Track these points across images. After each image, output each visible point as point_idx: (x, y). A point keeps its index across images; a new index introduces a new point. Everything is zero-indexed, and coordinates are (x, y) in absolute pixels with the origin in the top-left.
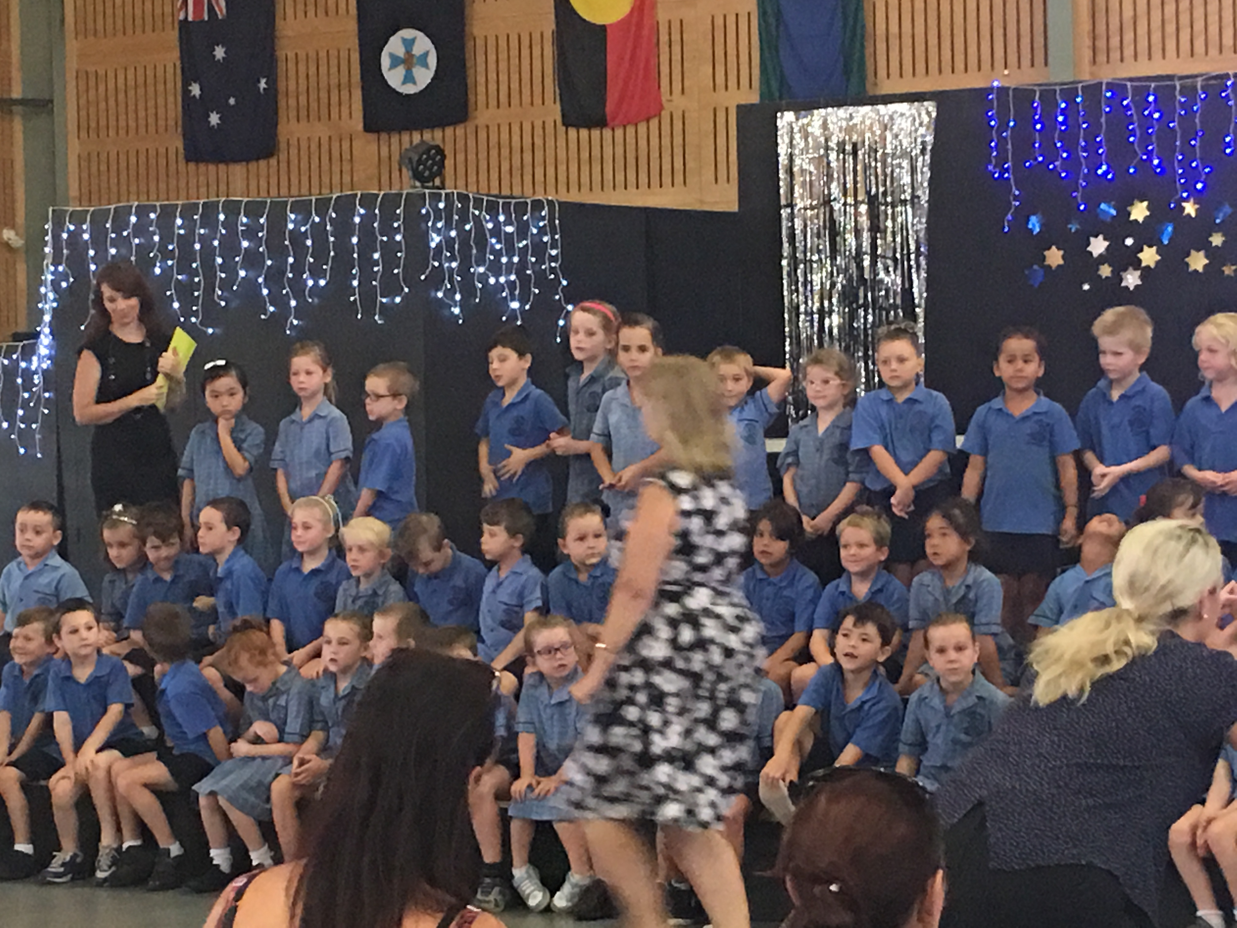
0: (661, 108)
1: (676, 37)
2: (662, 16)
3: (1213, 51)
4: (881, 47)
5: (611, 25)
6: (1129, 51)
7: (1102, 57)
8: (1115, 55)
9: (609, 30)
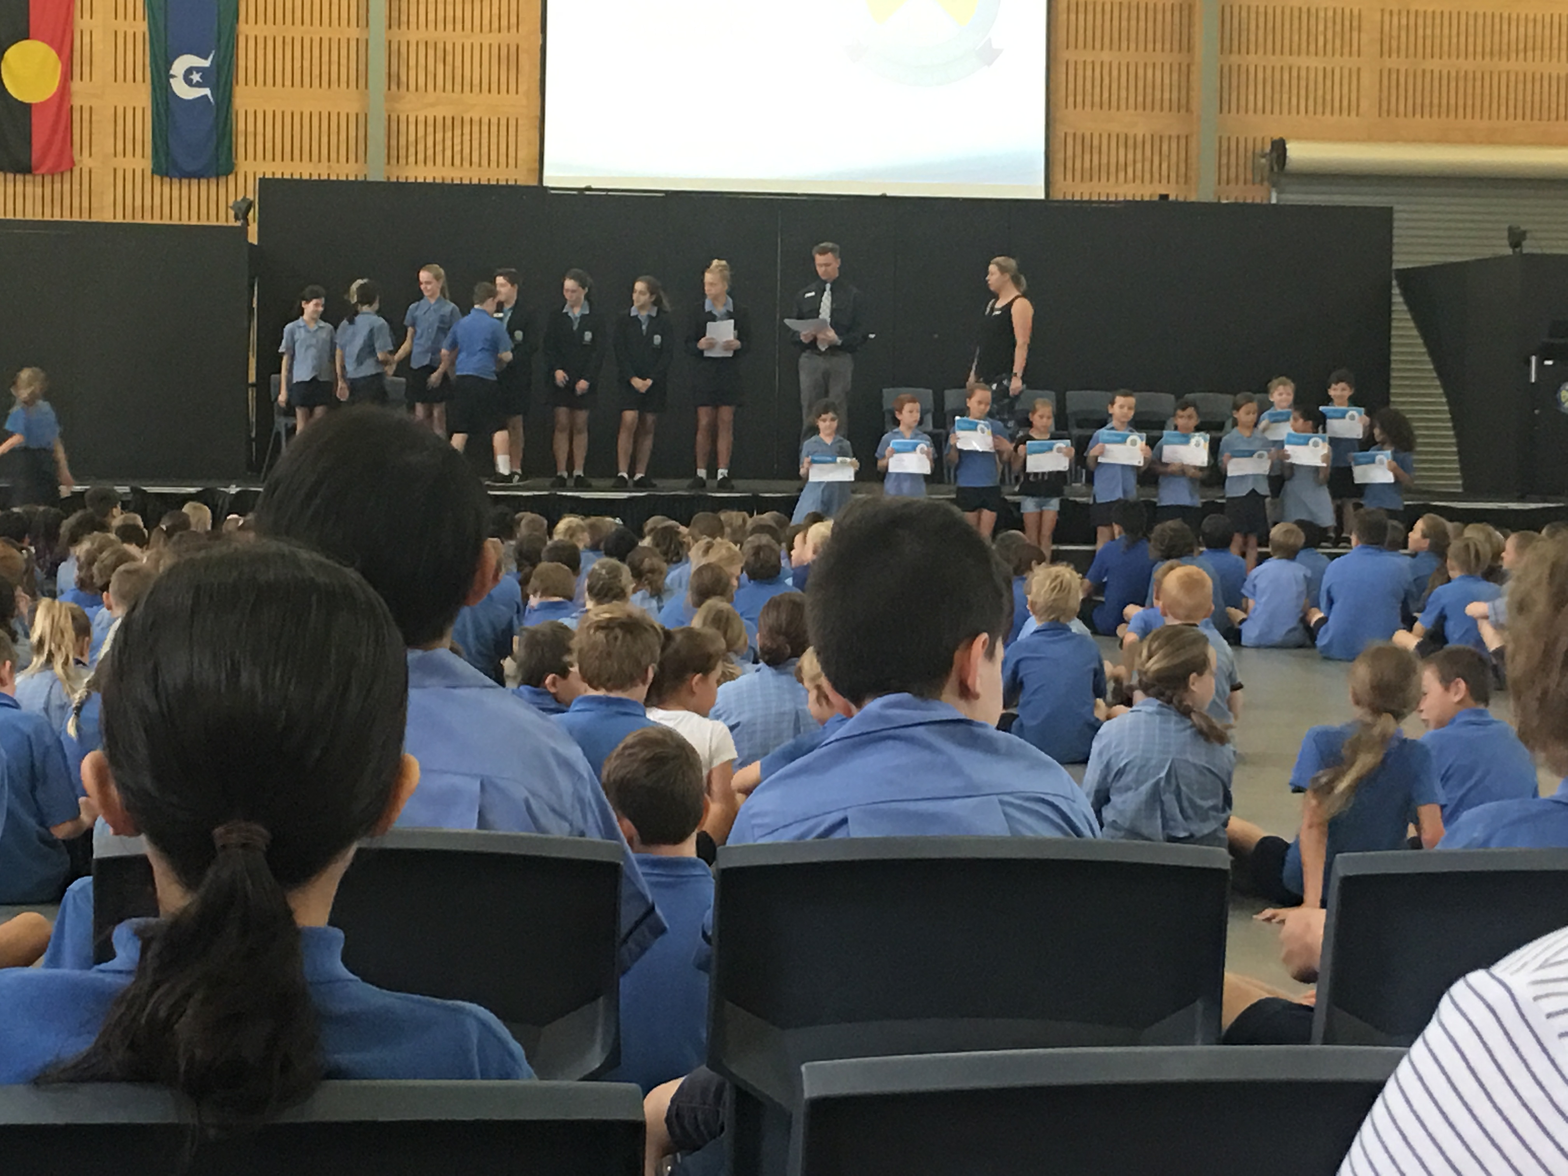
0: (73, 163)
1: (86, 116)
2: (76, 102)
3: (466, 164)
4: (241, 140)
5: (36, 104)
6: (412, 159)
7: (394, 161)
8: (402, 161)
9: (33, 108)
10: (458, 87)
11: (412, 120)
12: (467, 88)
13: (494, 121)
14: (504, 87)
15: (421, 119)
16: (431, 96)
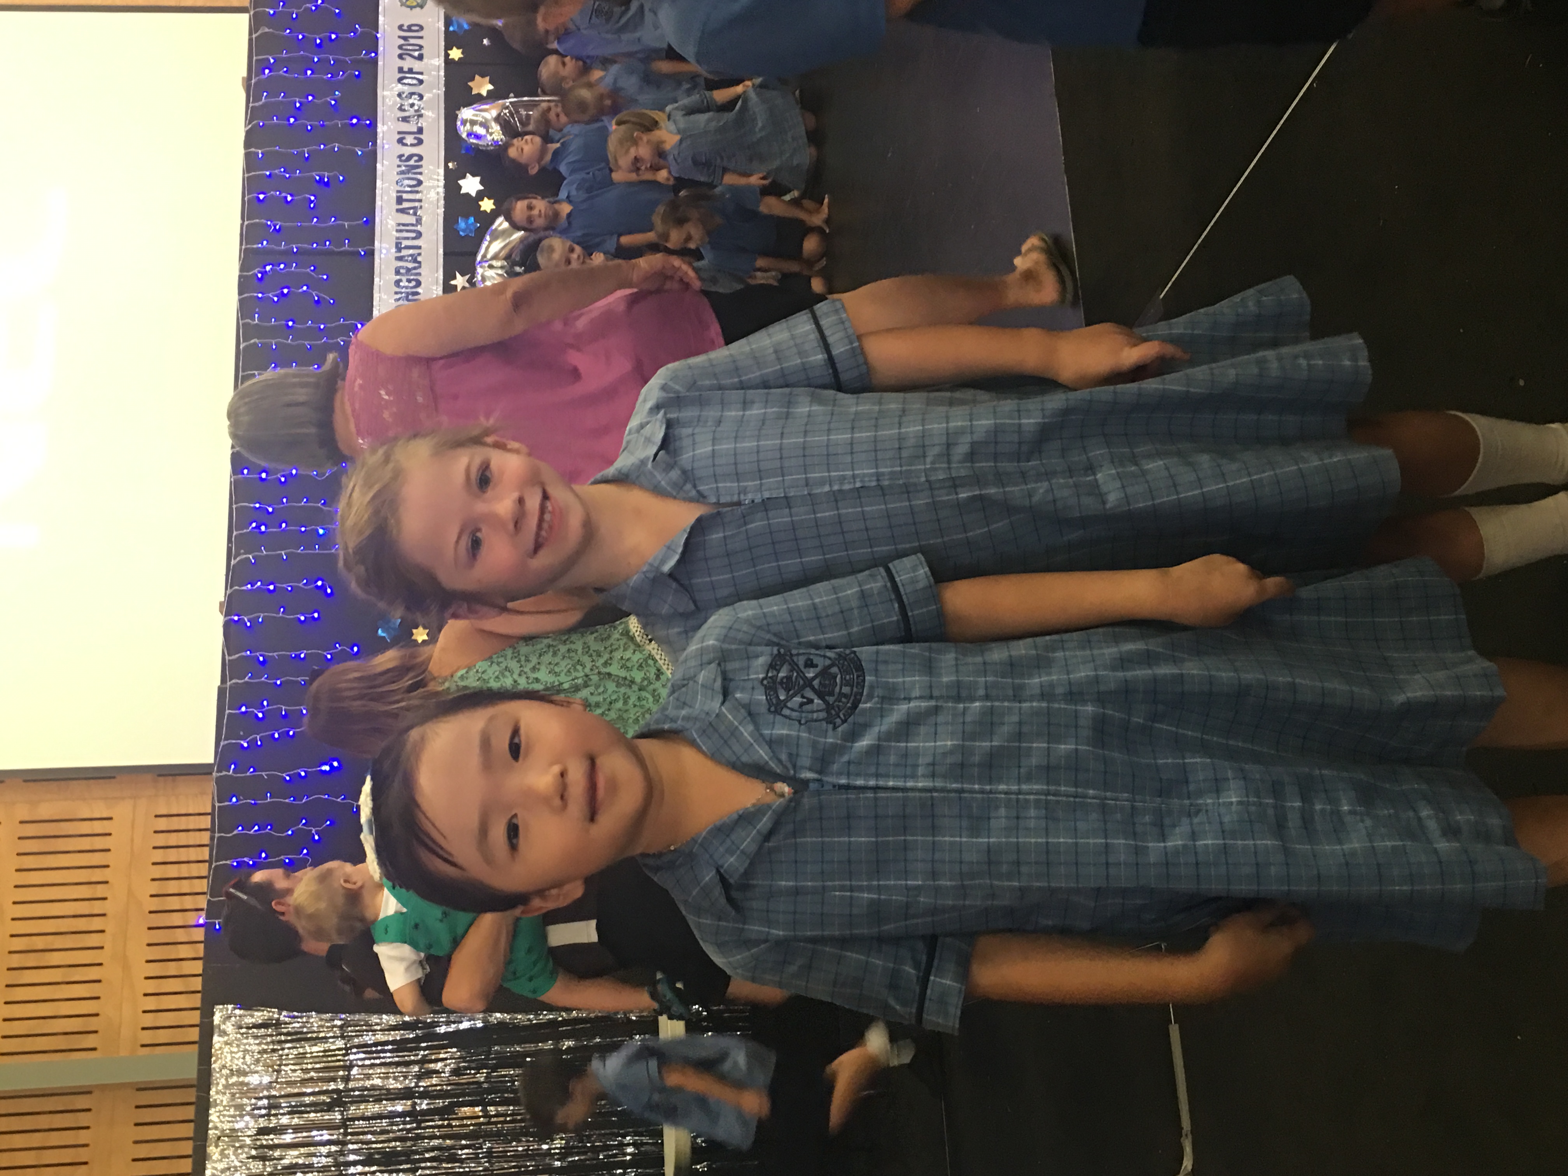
10: (96, 924)
11: (152, 1003)
12: (97, 907)
13: (159, 855)
14: (99, 843)
15: (152, 986)
16: (109, 973)
